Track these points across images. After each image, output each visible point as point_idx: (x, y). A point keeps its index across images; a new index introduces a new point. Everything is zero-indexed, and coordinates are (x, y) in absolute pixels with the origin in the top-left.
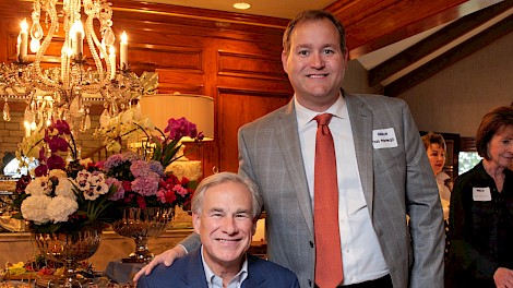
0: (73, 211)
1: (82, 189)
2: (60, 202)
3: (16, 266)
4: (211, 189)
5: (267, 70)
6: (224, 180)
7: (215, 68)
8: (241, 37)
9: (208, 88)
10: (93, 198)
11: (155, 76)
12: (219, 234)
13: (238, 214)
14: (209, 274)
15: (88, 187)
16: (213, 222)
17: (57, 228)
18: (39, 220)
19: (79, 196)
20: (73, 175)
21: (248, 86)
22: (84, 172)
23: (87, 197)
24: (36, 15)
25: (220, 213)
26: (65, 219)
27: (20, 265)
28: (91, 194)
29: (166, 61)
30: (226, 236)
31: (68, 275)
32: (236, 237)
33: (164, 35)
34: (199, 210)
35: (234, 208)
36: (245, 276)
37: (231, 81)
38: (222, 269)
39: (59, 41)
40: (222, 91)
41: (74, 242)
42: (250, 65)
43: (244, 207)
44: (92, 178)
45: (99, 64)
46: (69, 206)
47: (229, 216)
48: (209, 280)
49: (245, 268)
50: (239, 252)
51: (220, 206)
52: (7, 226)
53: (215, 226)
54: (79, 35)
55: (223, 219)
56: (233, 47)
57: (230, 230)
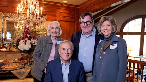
0: (30, 48)
1: (32, 43)
2: (27, 46)
3: (16, 59)
4: (63, 44)
5: (70, 16)
6: (66, 42)
7: (59, 16)
8: (65, 9)
9: (57, 20)
10: (35, 45)
11: (46, 17)
12: (64, 54)
14: (62, 62)
15: (34, 42)
16: (63, 51)
17: (26, 52)
18: (22, 50)
19: (31, 44)
20: (30, 39)
21: (66, 19)
22: (33, 39)
23: (33, 45)
24: (22, 3)
25: (64, 49)
26: (28, 50)
27: (17, 59)
28: (34, 44)
29: (48, 14)
30: (66, 54)
31: (28, 62)
32: (68, 55)
33: (48, 8)
34: (60, 48)
35: (68, 48)
36: (70, 63)
37: (62, 18)
38: (65, 62)
39: (26, 9)
40: (60, 21)
41: (30, 54)
42: (67, 15)
43: (70, 48)
44: (34, 40)
45: (35, 14)
46: (29, 46)
47: (67, 50)
48: (62, 64)
49: (70, 62)
50: (68, 58)
51: (65, 48)
52: (13, 50)
53: (63, 52)
54: (32, 8)
55: (65, 51)
56: (63, 11)
57: (67, 53)
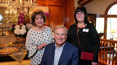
2: (23, 30)
3: (10, 43)
4: (57, 29)
6: (60, 27)
13: (62, 34)
15: (29, 27)
16: (57, 36)
17: (22, 36)
18: (18, 34)
22: (28, 24)
25: (59, 34)
26: (24, 34)
31: (23, 46)
47: (60, 35)
52: (5, 34)
